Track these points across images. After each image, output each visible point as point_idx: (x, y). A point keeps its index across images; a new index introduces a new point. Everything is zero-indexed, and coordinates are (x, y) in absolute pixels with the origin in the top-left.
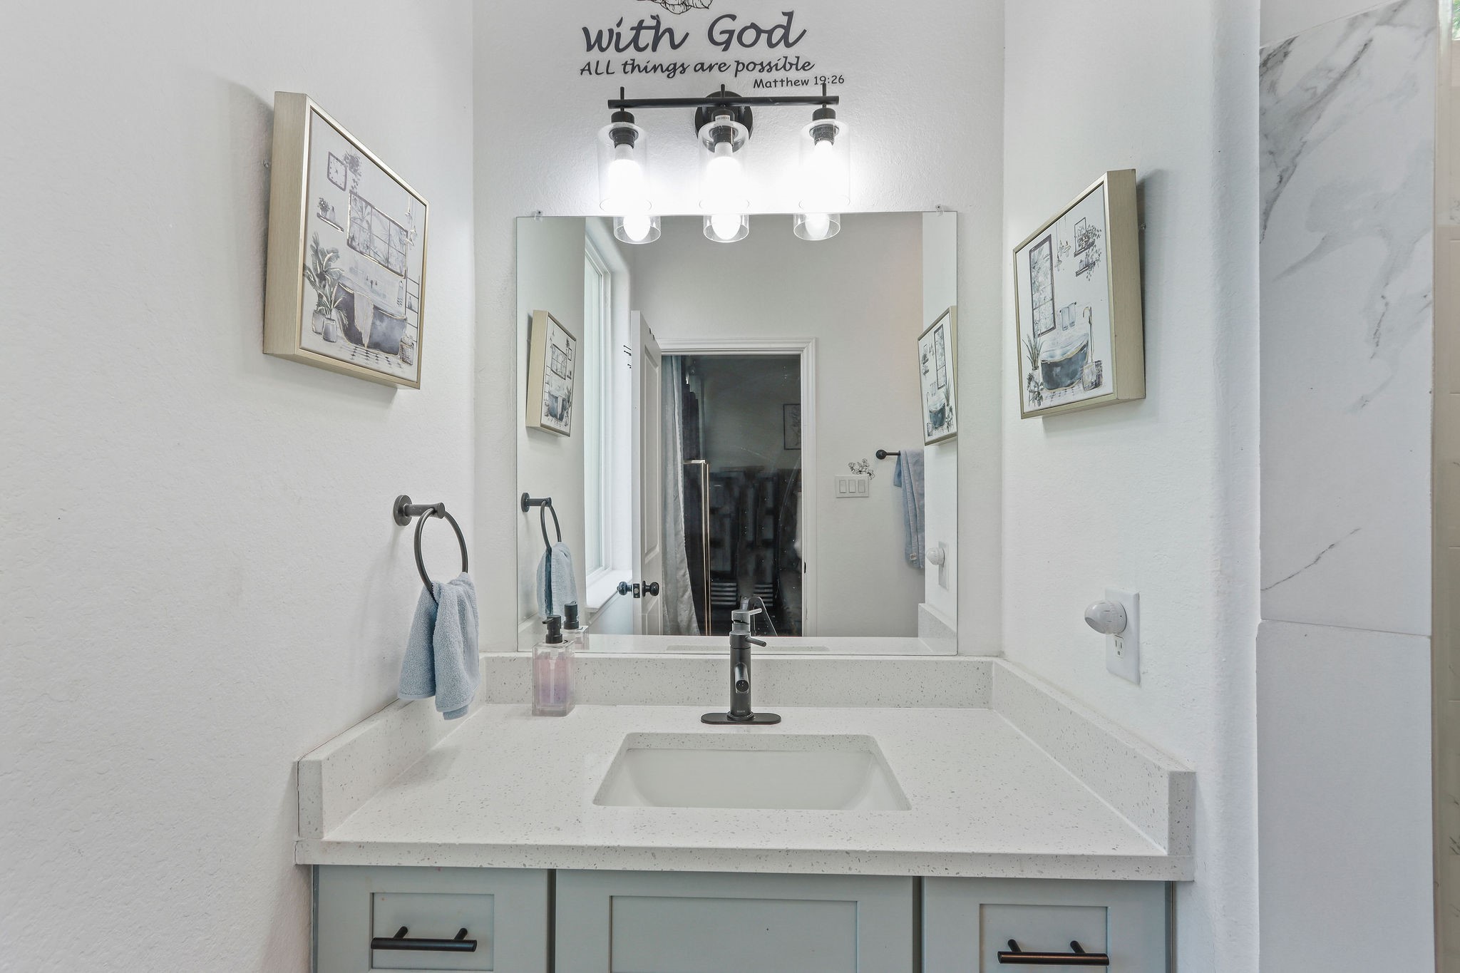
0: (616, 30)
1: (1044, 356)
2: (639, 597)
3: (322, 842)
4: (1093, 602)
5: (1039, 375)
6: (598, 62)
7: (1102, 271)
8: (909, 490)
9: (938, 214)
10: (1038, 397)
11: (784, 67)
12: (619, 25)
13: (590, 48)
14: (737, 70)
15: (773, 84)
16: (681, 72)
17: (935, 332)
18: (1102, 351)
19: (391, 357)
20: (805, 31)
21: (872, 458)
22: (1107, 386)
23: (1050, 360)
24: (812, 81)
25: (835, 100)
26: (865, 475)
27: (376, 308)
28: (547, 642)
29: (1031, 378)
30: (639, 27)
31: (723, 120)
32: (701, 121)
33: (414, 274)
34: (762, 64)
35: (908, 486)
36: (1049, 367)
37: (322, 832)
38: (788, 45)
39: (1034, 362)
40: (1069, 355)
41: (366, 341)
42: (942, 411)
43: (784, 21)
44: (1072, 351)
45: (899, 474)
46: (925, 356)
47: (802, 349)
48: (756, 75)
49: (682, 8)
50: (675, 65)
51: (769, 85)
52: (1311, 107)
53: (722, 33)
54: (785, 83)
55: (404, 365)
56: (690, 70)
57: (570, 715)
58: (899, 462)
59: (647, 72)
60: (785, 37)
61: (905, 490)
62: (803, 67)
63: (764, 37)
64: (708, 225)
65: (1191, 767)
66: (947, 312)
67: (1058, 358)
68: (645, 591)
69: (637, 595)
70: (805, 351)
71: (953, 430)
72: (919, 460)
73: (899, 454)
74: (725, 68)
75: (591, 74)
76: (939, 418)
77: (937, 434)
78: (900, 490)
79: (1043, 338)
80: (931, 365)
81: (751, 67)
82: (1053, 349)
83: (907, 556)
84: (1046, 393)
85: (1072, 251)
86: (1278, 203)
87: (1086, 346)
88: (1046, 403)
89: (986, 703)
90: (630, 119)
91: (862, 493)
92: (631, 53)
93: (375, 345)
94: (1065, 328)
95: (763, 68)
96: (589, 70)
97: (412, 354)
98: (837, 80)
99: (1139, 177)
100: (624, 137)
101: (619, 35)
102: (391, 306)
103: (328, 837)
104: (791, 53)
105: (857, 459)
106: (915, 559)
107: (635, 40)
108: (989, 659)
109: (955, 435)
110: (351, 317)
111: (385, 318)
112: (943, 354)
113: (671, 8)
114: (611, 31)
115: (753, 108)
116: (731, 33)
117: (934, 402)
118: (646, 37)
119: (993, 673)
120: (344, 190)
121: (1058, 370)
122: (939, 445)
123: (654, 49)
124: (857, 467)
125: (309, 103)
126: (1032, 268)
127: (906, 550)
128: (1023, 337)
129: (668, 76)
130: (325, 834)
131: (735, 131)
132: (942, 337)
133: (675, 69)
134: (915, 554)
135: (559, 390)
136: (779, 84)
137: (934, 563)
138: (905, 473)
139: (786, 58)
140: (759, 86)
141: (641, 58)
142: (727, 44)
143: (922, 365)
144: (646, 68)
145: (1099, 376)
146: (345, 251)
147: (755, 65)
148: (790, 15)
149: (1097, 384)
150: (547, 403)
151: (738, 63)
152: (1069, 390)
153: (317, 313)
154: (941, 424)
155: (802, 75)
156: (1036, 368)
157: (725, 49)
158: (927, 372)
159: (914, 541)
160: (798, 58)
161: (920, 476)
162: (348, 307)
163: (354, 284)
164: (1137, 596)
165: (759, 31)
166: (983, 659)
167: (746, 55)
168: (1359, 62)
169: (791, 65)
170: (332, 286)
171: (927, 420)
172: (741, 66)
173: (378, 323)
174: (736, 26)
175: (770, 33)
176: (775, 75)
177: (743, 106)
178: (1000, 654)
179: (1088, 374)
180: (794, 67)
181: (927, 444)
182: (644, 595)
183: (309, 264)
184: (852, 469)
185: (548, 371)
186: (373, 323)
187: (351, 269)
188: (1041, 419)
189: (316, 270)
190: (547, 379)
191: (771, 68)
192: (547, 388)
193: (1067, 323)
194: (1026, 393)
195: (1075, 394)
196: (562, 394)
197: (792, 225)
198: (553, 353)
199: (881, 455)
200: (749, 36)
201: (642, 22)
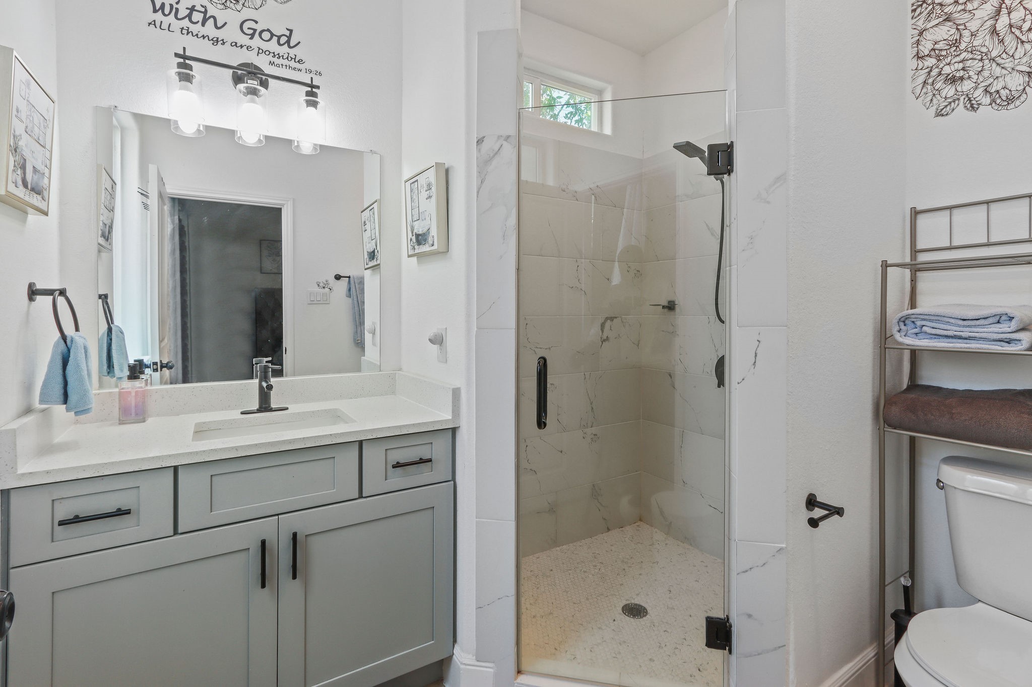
0: (175, 6)
1: (415, 231)
2: (157, 371)
3: (17, 475)
4: (431, 333)
5: (414, 238)
6: (161, 22)
7: (434, 199)
8: (355, 299)
9: (371, 154)
10: (414, 248)
11: (287, 58)
12: (177, 3)
13: (155, 11)
14: (258, 52)
15: (281, 66)
16: (222, 44)
17: (370, 210)
18: (434, 232)
19: (38, 196)
20: (299, 43)
21: (332, 280)
22: (435, 247)
23: (418, 233)
24: (304, 71)
25: (318, 87)
26: (327, 290)
27: (34, 167)
28: (128, 379)
29: (411, 240)
30: (192, 9)
31: (253, 83)
32: (237, 80)
33: (48, 147)
34: (274, 53)
35: (355, 297)
36: (417, 236)
37: (16, 469)
38: (290, 47)
39: (412, 233)
40: (424, 232)
41: (29, 187)
42: (374, 252)
43: (288, 33)
44: (425, 230)
45: (350, 290)
46: (365, 222)
47: (283, 205)
48: (270, 58)
49: (222, 7)
50: (218, 38)
51: (278, 66)
52: (489, 161)
53: (249, 28)
54: (288, 67)
55: (43, 201)
56: (228, 45)
57: (147, 422)
58: (349, 282)
59: (197, 37)
60: (288, 42)
61: (353, 300)
62: (299, 61)
63: (275, 39)
64: (239, 135)
65: (459, 386)
66: (376, 201)
67: (420, 233)
68: (162, 367)
69: (155, 370)
70: (285, 206)
71: (378, 262)
72: (361, 281)
73: (349, 277)
74: (251, 49)
75: (156, 27)
76: (372, 255)
77: (371, 264)
78: (350, 300)
79: (415, 222)
80: (368, 227)
81: (267, 53)
82: (419, 228)
83: (355, 340)
84: (416, 247)
85: (425, 189)
86: (481, 189)
87: (429, 229)
88: (417, 251)
89: (394, 393)
90: (190, 68)
91: (326, 302)
92: (186, 23)
93: (33, 190)
94: (423, 220)
95: (275, 56)
96: (155, 25)
97: (45, 194)
98: (318, 74)
99: (446, 166)
100: (186, 78)
101: (177, 10)
102: (40, 167)
103: (20, 471)
104: (292, 52)
105: (322, 280)
106: (359, 341)
107: (189, 16)
108: (394, 372)
109: (379, 265)
110: (24, 173)
111: (37, 173)
112: (374, 222)
113: (215, 4)
114: (171, 6)
115: (270, 80)
116: (255, 30)
117: (370, 247)
118: (197, 17)
119: (397, 377)
120: (24, 99)
121: (420, 237)
122: (373, 270)
123: (203, 25)
124: (321, 285)
125: (15, 53)
126: (411, 191)
127: (354, 336)
128: (408, 221)
129: (213, 44)
130: (18, 470)
131: (259, 91)
132: (374, 214)
133: (217, 41)
134: (359, 338)
135: (107, 220)
136: (284, 67)
137: (369, 333)
138: (353, 289)
139: (289, 54)
140: (272, 65)
141: (195, 28)
142: (252, 36)
143: (363, 226)
144: (197, 35)
145: (433, 242)
146: (25, 136)
147: (270, 52)
148: (291, 31)
149: (433, 245)
150: (102, 228)
151: (259, 49)
152: (424, 247)
153: (14, 171)
154: (373, 259)
155: (297, 65)
156: (413, 236)
157: (251, 38)
158: (366, 230)
159: (359, 331)
160: (296, 56)
161: (362, 291)
162: (23, 168)
163: (27, 154)
164: (446, 328)
165: (272, 35)
166: (393, 372)
167: (265, 46)
168: (500, 150)
169: (292, 58)
170: (19, 155)
171: (366, 256)
172: (261, 51)
173: (34, 176)
174: (259, 28)
175: (279, 37)
176: (281, 61)
177: (264, 77)
178: (400, 370)
179: (430, 241)
180: (293, 60)
181: (365, 269)
182: (161, 370)
183: (12, 144)
184: (318, 285)
185: (103, 207)
186: (32, 176)
187: (26, 145)
188: (416, 259)
189: (14, 147)
190: (102, 211)
191: (280, 57)
192: (102, 218)
193: (423, 218)
194: (409, 246)
195: (425, 248)
196: (108, 222)
197: (291, 145)
198: (105, 193)
199: (338, 277)
200: (266, 35)
201: (194, 6)
